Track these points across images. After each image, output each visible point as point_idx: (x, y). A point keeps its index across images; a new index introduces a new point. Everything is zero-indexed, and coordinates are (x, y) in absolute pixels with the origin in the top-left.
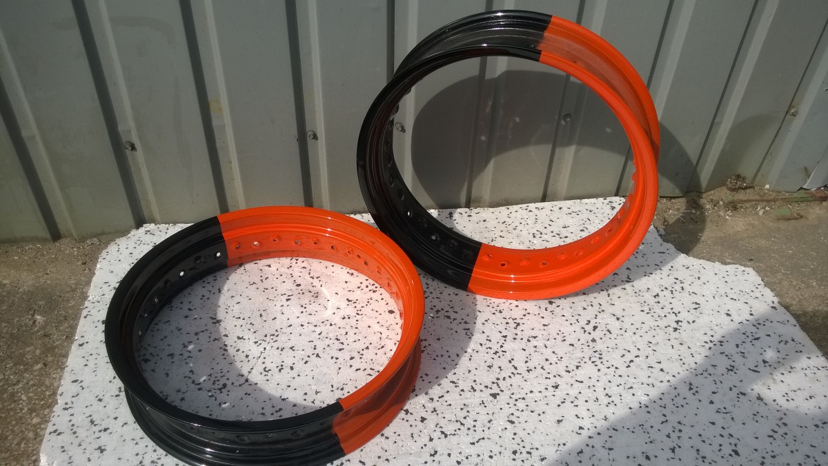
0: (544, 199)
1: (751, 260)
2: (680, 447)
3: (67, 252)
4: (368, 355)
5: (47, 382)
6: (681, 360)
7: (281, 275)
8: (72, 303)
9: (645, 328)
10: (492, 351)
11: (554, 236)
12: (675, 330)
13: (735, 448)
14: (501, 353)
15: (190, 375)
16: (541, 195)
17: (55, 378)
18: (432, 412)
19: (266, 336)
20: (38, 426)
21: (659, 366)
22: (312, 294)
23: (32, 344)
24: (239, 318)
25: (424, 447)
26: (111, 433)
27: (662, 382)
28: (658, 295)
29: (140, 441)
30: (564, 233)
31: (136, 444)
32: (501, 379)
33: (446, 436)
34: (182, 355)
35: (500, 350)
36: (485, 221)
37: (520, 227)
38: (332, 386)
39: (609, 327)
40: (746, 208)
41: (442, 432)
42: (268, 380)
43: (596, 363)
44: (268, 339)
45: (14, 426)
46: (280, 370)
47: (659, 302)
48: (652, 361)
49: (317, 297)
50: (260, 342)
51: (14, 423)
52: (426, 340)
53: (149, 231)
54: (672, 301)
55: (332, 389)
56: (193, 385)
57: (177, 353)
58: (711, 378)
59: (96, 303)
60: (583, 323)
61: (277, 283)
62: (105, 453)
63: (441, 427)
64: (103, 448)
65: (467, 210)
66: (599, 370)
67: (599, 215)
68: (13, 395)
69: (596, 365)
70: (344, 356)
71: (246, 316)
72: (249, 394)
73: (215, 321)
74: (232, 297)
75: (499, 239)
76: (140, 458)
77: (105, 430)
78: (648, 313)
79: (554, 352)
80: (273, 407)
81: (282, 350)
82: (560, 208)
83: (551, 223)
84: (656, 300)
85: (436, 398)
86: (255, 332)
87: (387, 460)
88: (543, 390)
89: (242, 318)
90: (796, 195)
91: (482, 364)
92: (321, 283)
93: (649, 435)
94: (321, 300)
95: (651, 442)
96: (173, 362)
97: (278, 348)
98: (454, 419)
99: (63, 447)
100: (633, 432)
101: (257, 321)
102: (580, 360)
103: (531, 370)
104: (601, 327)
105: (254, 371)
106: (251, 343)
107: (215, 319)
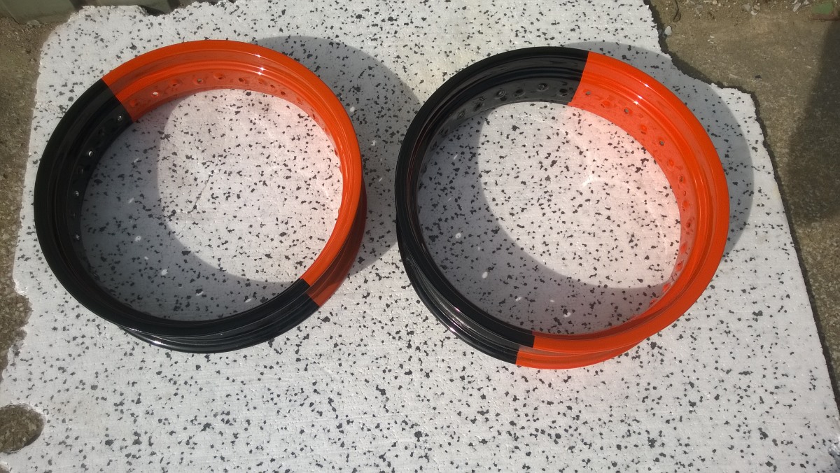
2: (600, 303)
4: (316, 185)
6: (632, 207)
9: (608, 165)
10: (441, 187)
11: (539, 36)
12: (638, 169)
14: (449, 190)
15: (140, 199)
18: (371, 253)
19: (214, 156)
21: (607, 213)
22: (263, 106)
24: (188, 133)
25: (358, 288)
27: (604, 231)
30: (552, 31)
32: (444, 220)
33: (380, 279)
34: (131, 176)
35: (448, 187)
36: (464, 8)
37: (503, 21)
38: (277, 219)
39: (569, 163)
41: (377, 275)
42: (215, 209)
43: (543, 206)
44: (216, 160)
46: (227, 198)
48: (601, 208)
49: (267, 110)
50: (208, 163)
52: (375, 171)
53: (89, 16)
55: (276, 222)
56: (144, 211)
57: (127, 173)
58: (656, 230)
59: (44, 112)
60: (543, 154)
63: (377, 269)
66: (544, 214)
69: (542, 209)
70: (290, 184)
71: (194, 130)
72: (197, 224)
73: (163, 136)
75: (477, 35)
79: (503, 191)
80: (220, 238)
81: (229, 175)
83: (539, 17)
85: (376, 238)
86: (203, 151)
88: (483, 235)
89: (190, 133)
91: (429, 201)
93: (572, 289)
94: (272, 115)
95: (573, 296)
96: (124, 184)
97: (225, 173)
98: (390, 262)
99: (31, 273)
100: (559, 285)
101: (206, 137)
102: (528, 202)
103: (475, 211)
104: (560, 163)
105: (202, 197)
106: (200, 164)
107: (163, 133)
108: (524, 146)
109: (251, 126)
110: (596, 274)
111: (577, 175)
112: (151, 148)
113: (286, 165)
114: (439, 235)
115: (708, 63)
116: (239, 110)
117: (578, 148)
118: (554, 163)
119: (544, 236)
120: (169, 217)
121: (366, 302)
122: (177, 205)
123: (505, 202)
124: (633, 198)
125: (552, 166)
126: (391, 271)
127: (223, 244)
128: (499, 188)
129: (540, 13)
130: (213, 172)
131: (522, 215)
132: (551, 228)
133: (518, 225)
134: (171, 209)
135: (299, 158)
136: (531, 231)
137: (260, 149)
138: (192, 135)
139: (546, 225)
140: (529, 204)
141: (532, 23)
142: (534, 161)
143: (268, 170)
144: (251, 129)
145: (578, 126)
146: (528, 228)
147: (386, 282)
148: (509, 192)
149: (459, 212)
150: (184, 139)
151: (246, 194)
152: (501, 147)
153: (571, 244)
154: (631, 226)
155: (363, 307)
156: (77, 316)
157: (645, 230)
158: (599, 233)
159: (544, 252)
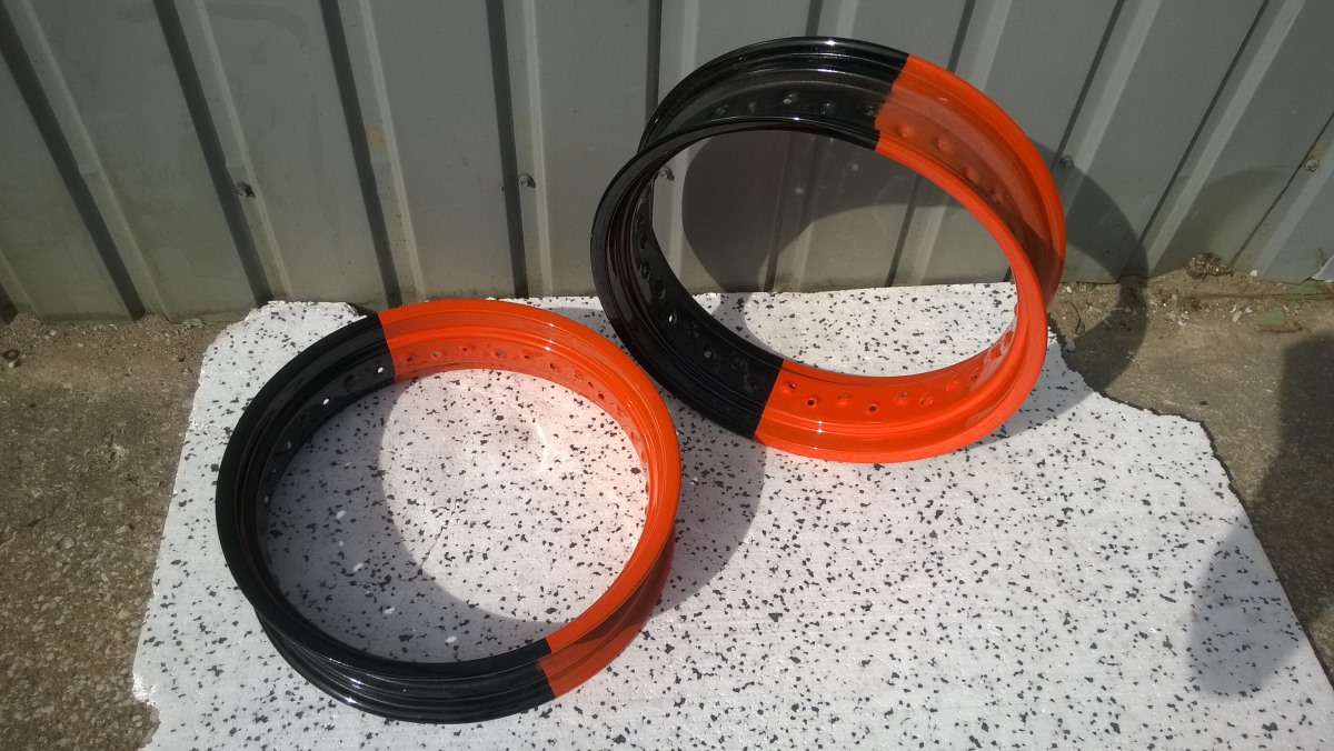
0: (889, 283)
1: (1204, 403)
2: (1034, 713)
3: (156, 339)
4: (597, 540)
5: (136, 555)
6: (1060, 574)
7: (475, 400)
8: (166, 427)
9: (1016, 517)
10: (780, 544)
11: (898, 350)
12: (1061, 523)
13: (1115, 721)
14: (793, 548)
15: (339, 559)
16: (885, 274)
17: (146, 549)
18: (683, 638)
19: (449, 501)
20: (127, 624)
21: (1025, 583)
22: (519, 434)
23: (111, 493)
24: (411, 469)
25: (667, 691)
26: (229, 646)
27: (1025, 608)
28: (1043, 463)
29: (269, 661)
30: (915, 344)
31: (265, 664)
32: (788, 591)
33: (699, 676)
34: (327, 526)
35: (790, 544)
36: (793, 316)
37: (846, 332)
38: (542, 588)
39: (960, 514)
40: (1214, 307)
41: (695, 671)
42: (450, 574)
43: (931, 573)
44: (452, 506)
45: (93, 621)
46: (468, 558)
47: (1043, 475)
48: (1015, 574)
49: (526, 439)
50: (440, 511)
51: (93, 616)
52: (683, 521)
53: (277, 313)
54: (1064, 473)
55: (541, 593)
56: (343, 576)
57: (320, 522)
58: (1100, 607)
59: (202, 435)
60: (921, 503)
61: (468, 413)
62: (221, 675)
63: (694, 662)
64: (218, 668)
65: (766, 295)
66: (934, 584)
67: (974, 315)
68: (88, 573)
69: (931, 576)
70: (562, 540)
71: (421, 466)
72: (423, 596)
73: (375, 472)
74: (402, 433)
75: (812, 349)
76: (270, 685)
77: (222, 640)
78: (1023, 493)
79: (871, 551)
80: (457, 617)
81: (472, 526)
82: (914, 300)
83: (896, 326)
84: (1040, 471)
85: (691, 616)
86: (433, 494)
87: (614, 708)
88: (847, 611)
89: (414, 469)
90: (1299, 289)
91: (763, 564)
92: (534, 415)
93: (992, 693)
94: (532, 446)
95: (994, 703)
96: (314, 538)
97: (466, 523)
98: (713, 651)
99: (163, 665)
100: (970, 686)
101: (437, 475)
102: (908, 567)
103: (834, 578)
104: (948, 513)
105: (430, 557)
106: (428, 511)
107: (376, 468)
108: (894, 490)
109: (504, 459)
110: (1022, 671)
111: (974, 531)
112: (358, 489)
113: (554, 513)
114: (784, 613)
115: (1131, 386)
116: (486, 439)
117: (971, 494)
118: (939, 513)
119: (939, 615)
120: (382, 585)
121: (679, 713)
122: (393, 569)
123: (875, 567)
124: (1059, 562)
125: (937, 517)
126: (715, 664)
127: (462, 625)
128: (864, 548)
129: (896, 321)
130: (447, 522)
131: (902, 585)
132: (948, 604)
133: (899, 600)
134: (384, 573)
135: (574, 504)
136: (919, 608)
137: (516, 491)
138: (417, 471)
139: (940, 599)
140: (911, 570)
141: (886, 334)
142: (911, 511)
143: (528, 520)
144: (503, 465)
145: (966, 464)
146: (914, 604)
147: (709, 682)
148: (881, 552)
149: (810, 580)
150: (406, 477)
151: (496, 553)
152: (862, 492)
153: (980, 627)
154: (1063, 602)
155: (675, 721)
156: (233, 732)
157: (1083, 606)
158: (1018, 611)
159: (942, 639)
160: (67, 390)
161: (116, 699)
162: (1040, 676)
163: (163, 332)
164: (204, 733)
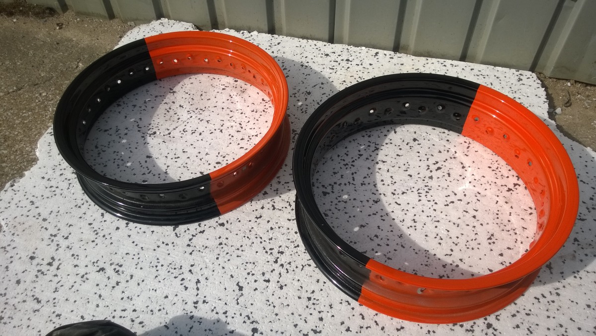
6: (497, 214)
9: (484, 180)
10: (344, 163)
12: (509, 190)
14: (350, 166)
15: (139, 121)
18: (275, 191)
19: (197, 109)
21: (474, 213)
24: (187, 93)
25: (255, 211)
27: (468, 225)
32: (338, 184)
33: (274, 209)
34: (140, 107)
35: (350, 164)
36: (402, 64)
38: (219, 153)
39: (451, 172)
41: (273, 206)
42: (182, 137)
43: (420, 195)
44: (197, 111)
45: (38, 124)
46: (193, 133)
48: (470, 208)
49: (244, 92)
50: (191, 112)
51: (39, 122)
53: (162, 23)
55: (217, 155)
56: (137, 127)
58: (515, 237)
60: (431, 162)
63: (274, 202)
66: (420, 200)
71: (192, 93)
81: (201, 121)
82: (472, 69)
86: (191, 105)
88: (365, 201)
94: (245, 95)
97: (199, 119)
101: (197, 98)
102: (409, 189)
103: (365, 184)
104: (445, 170)
105: (177, 129)
106: (186, 111)
107: (172, 90)
108: (419, 152)
109: (229, 98)
110: (451, 254)
111: (456, 181)
112: (161, 96)
113: (240, 124)
114: (331, 193)
116: (225, 88)
117: (462, 164)
118: (439, 168)
119: (415, 215)
120: (150, 134)
121: (256, 222)
122: (159, 130)
123: (390, 184)
124: (499, 208)
125: (436, 170)
126: (284, 206)
127: (175, 158)
128: (389, 174)
130: (192, 117)
131: (401, 196)
132: (423, 211)
133: (396, 202)
134: (154, 131)
135: (252, 122)
136: (406, 209)
137: (228, 111)
138: (189, 95)
139: (419, 208)
140: (410, 191)
142: (424, 165)
143: (227, 124)
144: (228, 100)
145: (466, 150)
147: (277, 212)
148: (396, 178)
149: (352, 182)
150: (184, 96)
151: (206, 134)
152: (400, 149)
153: (436, 227)
154: (492, 228)
155: (252, 224)
156: (61, 175)
157: (504, 234)
158: (463, 225)
159: (411, 226)
160: (73, 41)
161: (31, 154)
162: (461, 260)
163: (118, 26)
164: (50, 172)
